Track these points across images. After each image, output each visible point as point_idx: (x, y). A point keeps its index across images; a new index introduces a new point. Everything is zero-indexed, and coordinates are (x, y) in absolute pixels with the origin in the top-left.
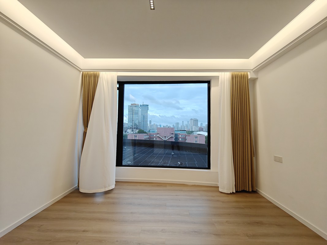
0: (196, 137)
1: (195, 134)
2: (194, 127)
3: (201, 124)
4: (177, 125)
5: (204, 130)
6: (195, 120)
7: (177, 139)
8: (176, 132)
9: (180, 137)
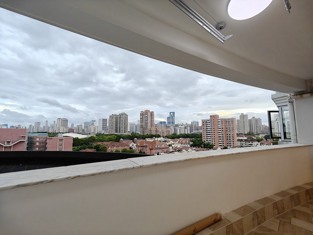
0: (61, 140)
1: (60, 137)
2: (62, 128)
3: (73, 125)
4: (37, 126)
5: (75, 131)
6: (64, 120)
7: (32, 143)
8: (30, 135)
9: (37, 141)
